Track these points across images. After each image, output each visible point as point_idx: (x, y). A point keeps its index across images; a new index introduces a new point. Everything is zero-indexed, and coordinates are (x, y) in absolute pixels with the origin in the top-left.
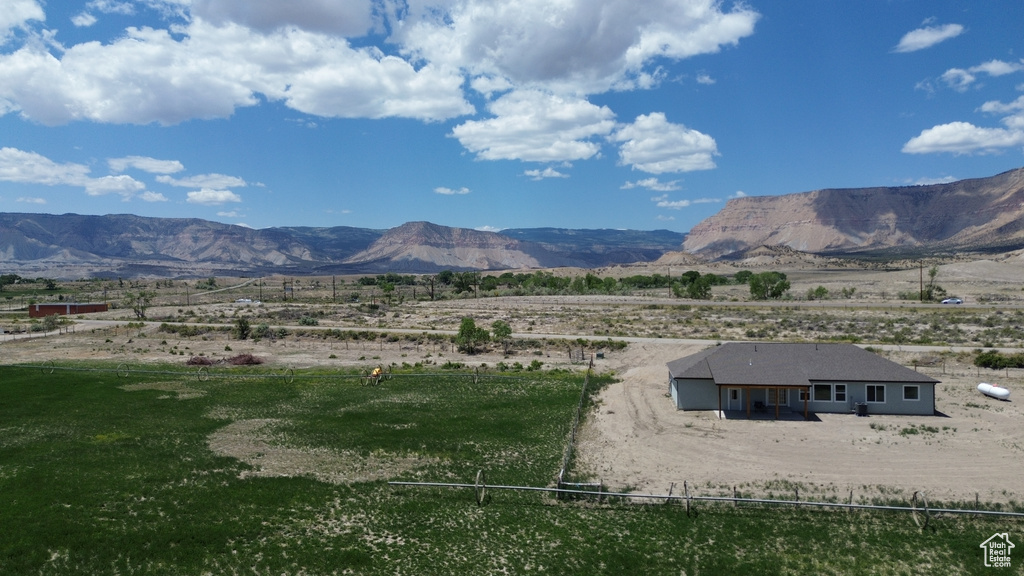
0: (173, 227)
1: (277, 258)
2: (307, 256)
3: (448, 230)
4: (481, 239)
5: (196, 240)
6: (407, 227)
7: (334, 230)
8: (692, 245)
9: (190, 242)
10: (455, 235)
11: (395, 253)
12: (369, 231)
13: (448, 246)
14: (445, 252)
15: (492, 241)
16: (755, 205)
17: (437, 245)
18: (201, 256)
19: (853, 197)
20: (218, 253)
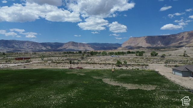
0: (23, 42)
1: (44, 48)
2: (50, 48)
3: (77, 43)
4: (83, 45)
5: (28, 45)
6: (69, 42)
7: (55, 43)
8: (123, 46)
9: (27, 45)
10: (78, 44)
11: (67, 47)
12: (62, 43)
13: (77, 46)
14: (77, 47)
15: (86, 45)
16: (134, 39)
17: (75, 46)
18: (29, 48)
19: (152, 37)
20: (32, 47)
